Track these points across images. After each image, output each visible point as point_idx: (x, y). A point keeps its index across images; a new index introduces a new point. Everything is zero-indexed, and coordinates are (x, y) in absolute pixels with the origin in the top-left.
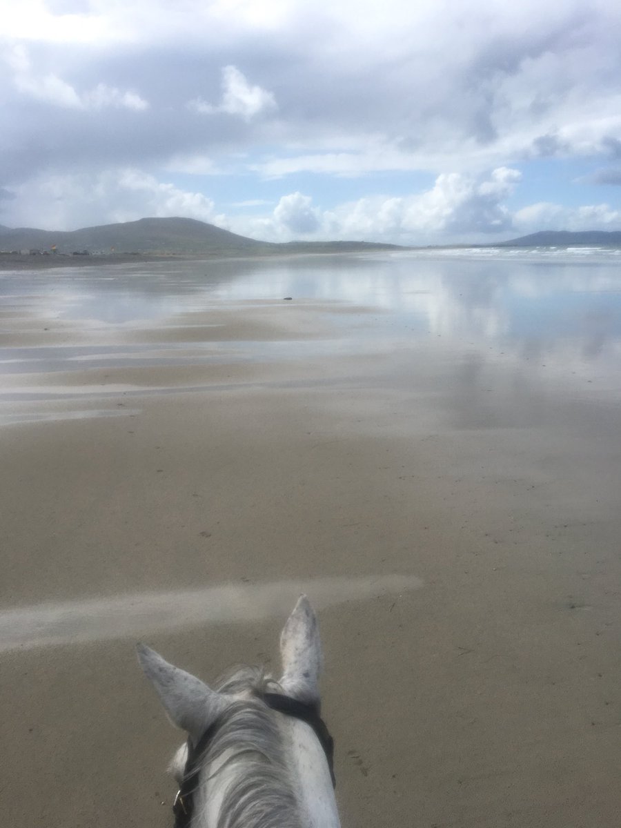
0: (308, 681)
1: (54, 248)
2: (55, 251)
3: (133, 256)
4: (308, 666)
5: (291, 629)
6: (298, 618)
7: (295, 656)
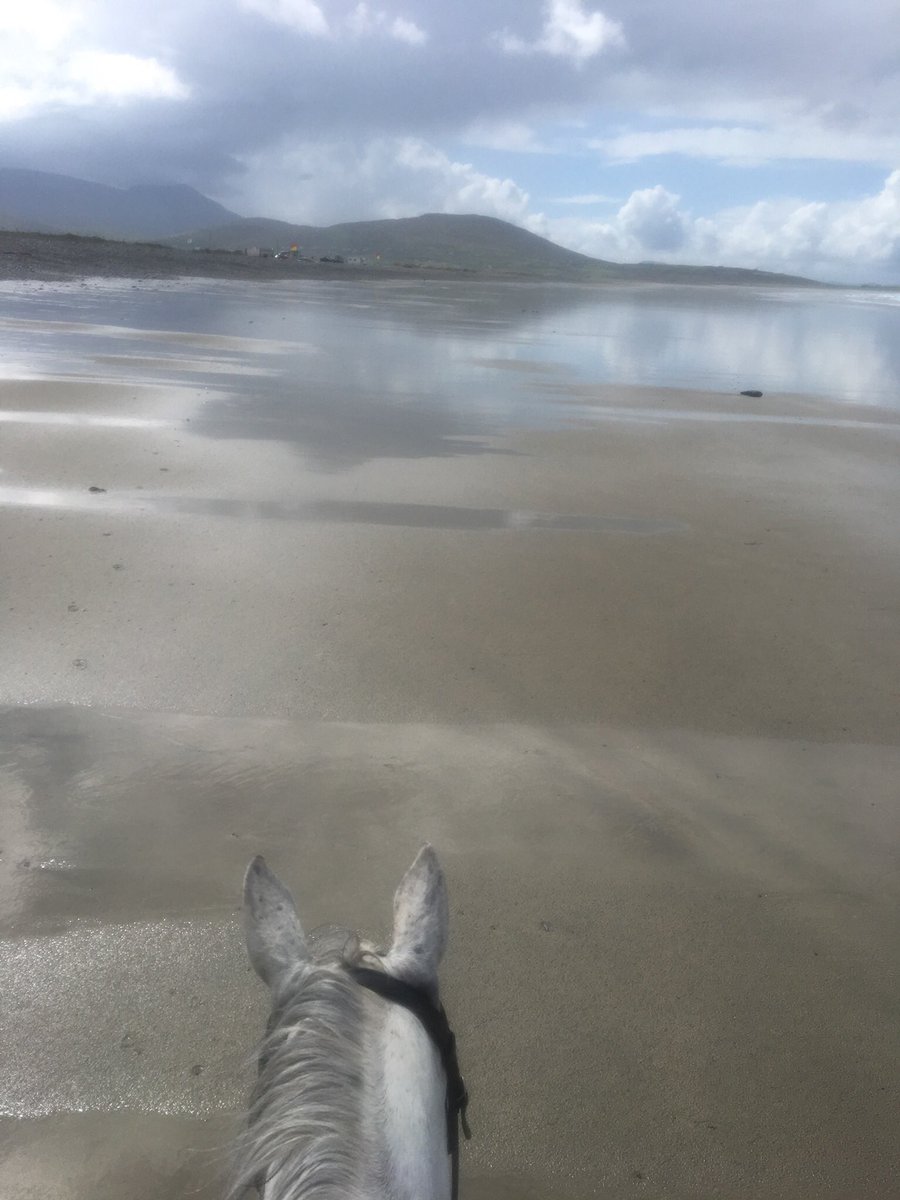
0: (419, 959)
1: (295, 249)
2: (295, 254)
3: (407, 270)
4: (421, 940)
5: (406, 889)
6: (418, 875)
7: (406, 925)
